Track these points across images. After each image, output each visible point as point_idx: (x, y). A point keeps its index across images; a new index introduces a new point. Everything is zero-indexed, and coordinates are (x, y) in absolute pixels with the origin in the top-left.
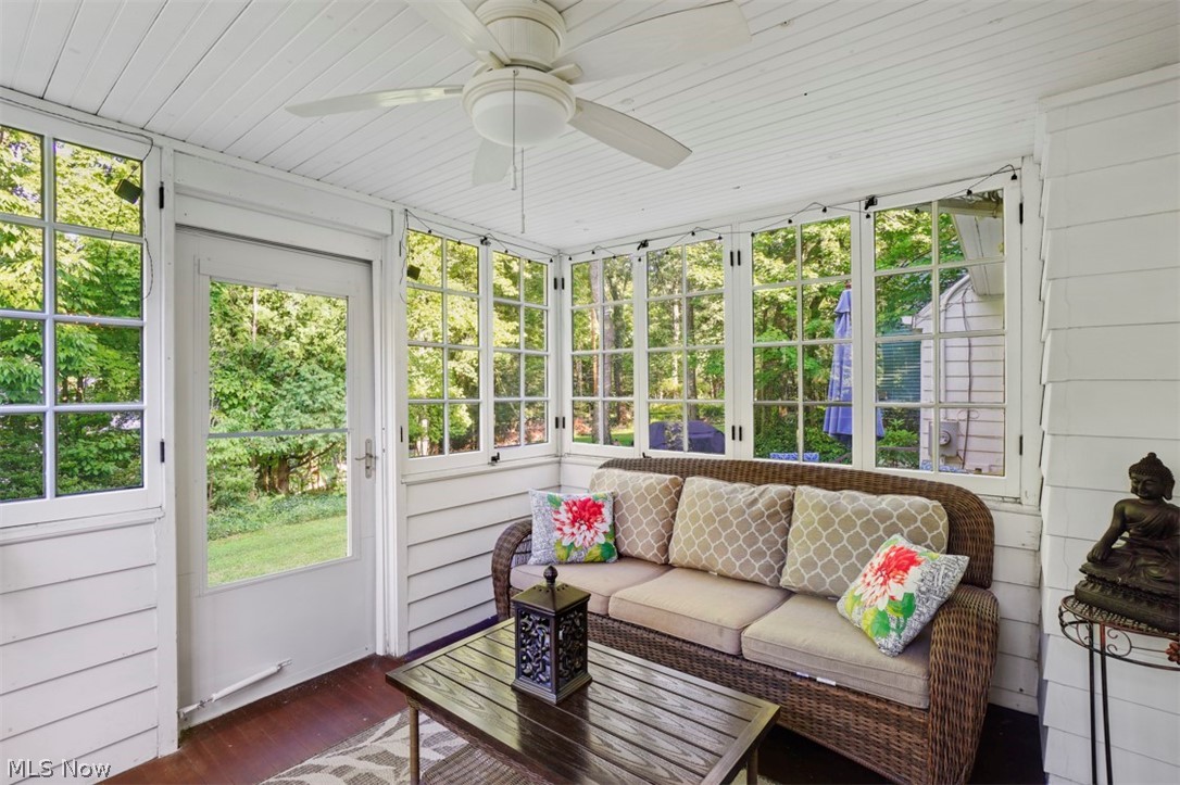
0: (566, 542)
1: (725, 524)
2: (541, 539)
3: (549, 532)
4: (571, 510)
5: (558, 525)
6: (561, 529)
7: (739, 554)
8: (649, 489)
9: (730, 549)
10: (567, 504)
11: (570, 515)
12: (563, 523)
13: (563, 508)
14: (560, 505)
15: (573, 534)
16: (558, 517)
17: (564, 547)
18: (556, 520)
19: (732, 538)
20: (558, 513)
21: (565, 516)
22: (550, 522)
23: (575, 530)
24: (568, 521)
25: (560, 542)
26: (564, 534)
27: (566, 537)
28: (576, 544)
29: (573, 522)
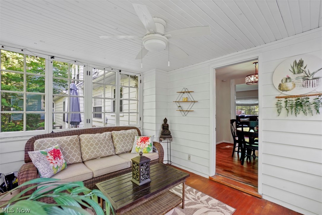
0: (56, 166)
1: (102, 144)
2: (47, 169)
3: (48, 165)
4: (51, 155)
5: (50, 161)
6: (52, 162)
7: (107, 150)
8: (71, 141)
9: (105, 150)
10: (49, 153)
11: (52, 156)
12: (51, 160)
13: (49, 155)
14: (47, 154)
15: (56, 163)
16: (49, 158)
17: (56, 168)
18: (49, 160)
19: (104, 147)
20: (48, 157)
21: (51, 157)
22: (47, 161)
23: (56, 161)
24: (53, 159)
25: (53, 167)
26: (54, 164)
27: (55, 165)
28: (58, 165)
29: (54, 158)
